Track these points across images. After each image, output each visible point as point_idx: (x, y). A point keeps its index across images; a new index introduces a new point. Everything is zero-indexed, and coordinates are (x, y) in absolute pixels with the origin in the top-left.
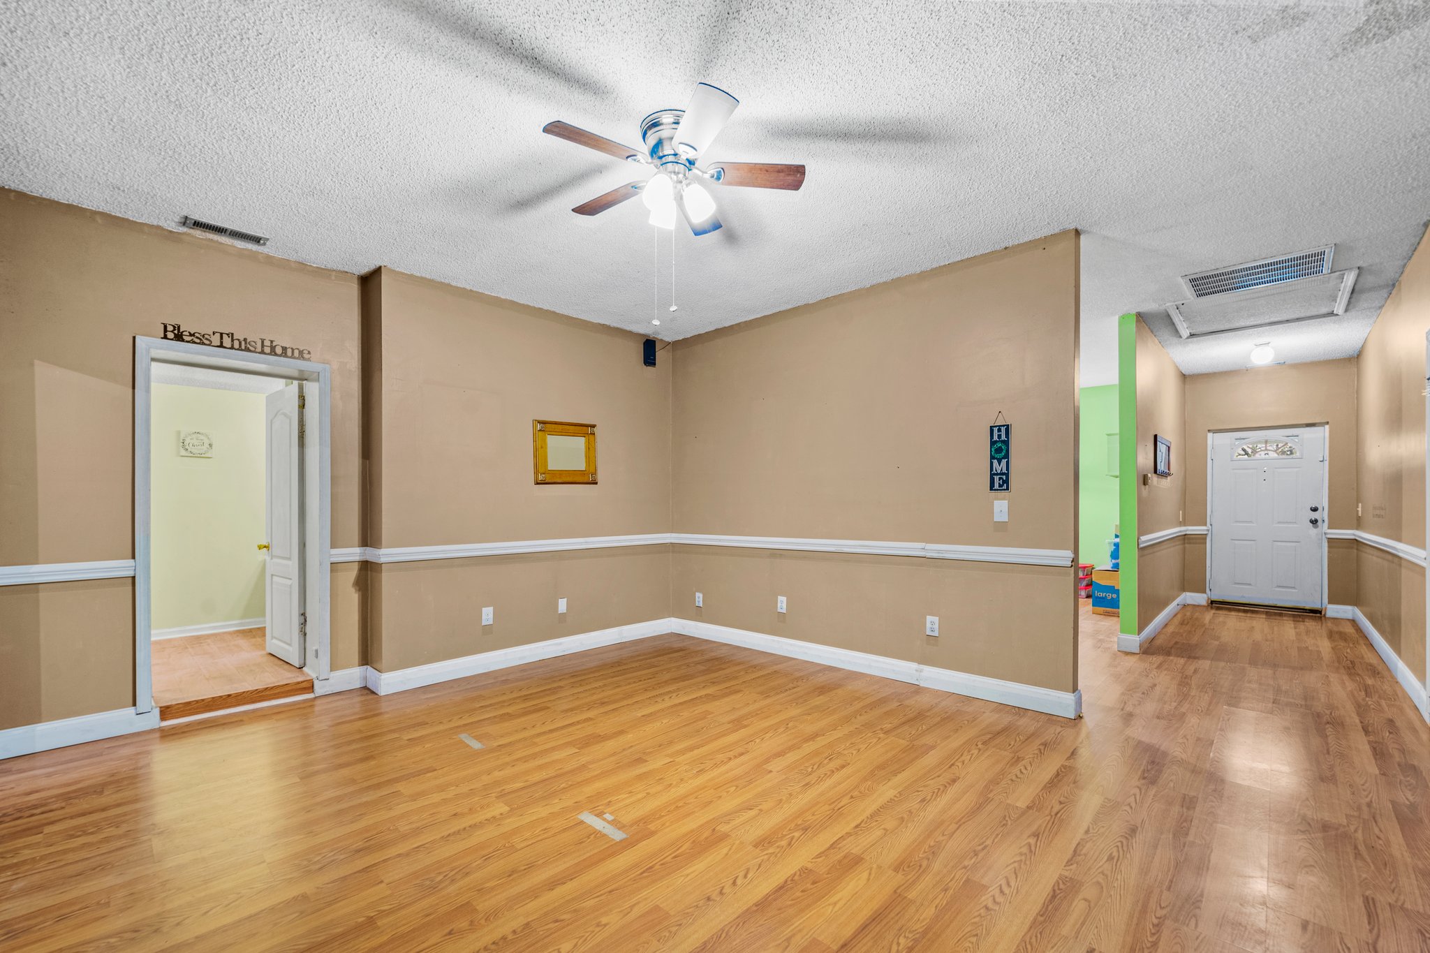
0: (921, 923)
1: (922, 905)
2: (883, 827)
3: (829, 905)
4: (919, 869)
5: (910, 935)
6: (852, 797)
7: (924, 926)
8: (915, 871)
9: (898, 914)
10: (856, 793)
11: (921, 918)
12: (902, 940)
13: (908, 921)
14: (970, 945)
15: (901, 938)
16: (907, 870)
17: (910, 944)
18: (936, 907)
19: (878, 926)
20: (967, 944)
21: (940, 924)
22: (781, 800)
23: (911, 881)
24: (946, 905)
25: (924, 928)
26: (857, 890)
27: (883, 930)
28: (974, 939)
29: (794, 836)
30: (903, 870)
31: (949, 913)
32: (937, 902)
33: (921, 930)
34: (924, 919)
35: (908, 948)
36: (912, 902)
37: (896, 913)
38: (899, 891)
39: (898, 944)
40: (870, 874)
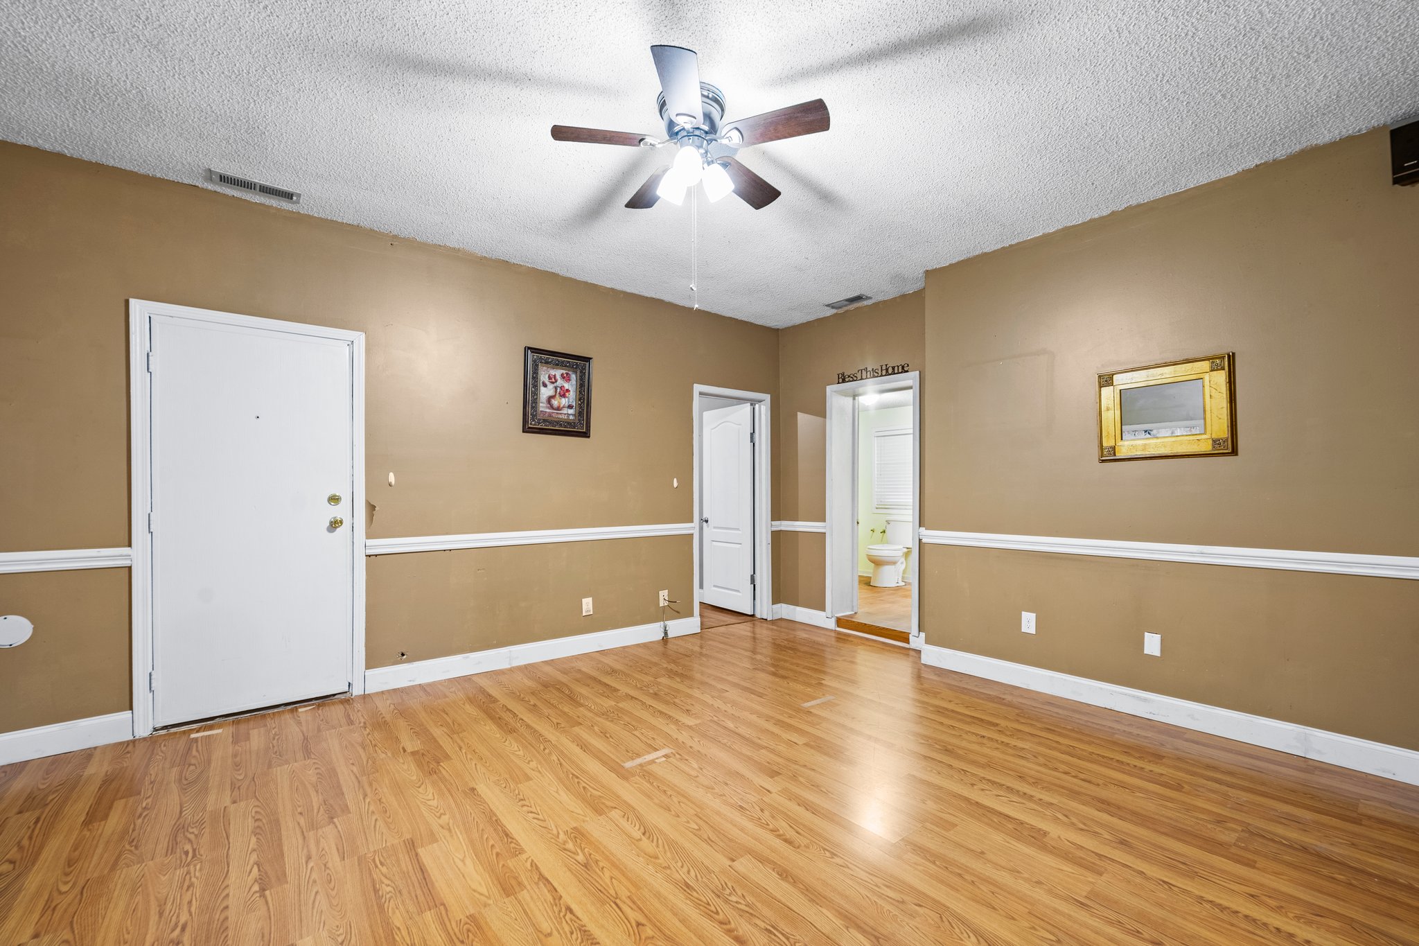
0: (393, 908)
1: (411, 918)
2: (555, 933)
3: (465, 856)
4: (458, 938)
5: (388, 896)
6: (638, 924)
7: (388, 909)
8: (458, 933)
9: (416, 896)
10: (649, 931)
11: (397, 911)
12: (389, 889)
13: (403, 901)
14: (338, 933)
15: (392, 889)
16: (465, 927)
17: (380, 893)
18: (399, 929)
19: (416, 879)
20: (341, 931)
21: (379, 921)
22: (657, 858)
23: (448, 924)
24: (394, 938)
25: (386, 910)
26: (468, 879)
27: (409, 881)
28: (340, 939)
29: (578, 854)
30: (466, 923)
31: (383, 936)
32: (404, 933)
33: (386, 905)
34: (394, 913)
35: (379, 891)
36: (421, 912)
37: (419, 897)
38: (442, 908)
39: (388, 885)
40: (482, 894)
